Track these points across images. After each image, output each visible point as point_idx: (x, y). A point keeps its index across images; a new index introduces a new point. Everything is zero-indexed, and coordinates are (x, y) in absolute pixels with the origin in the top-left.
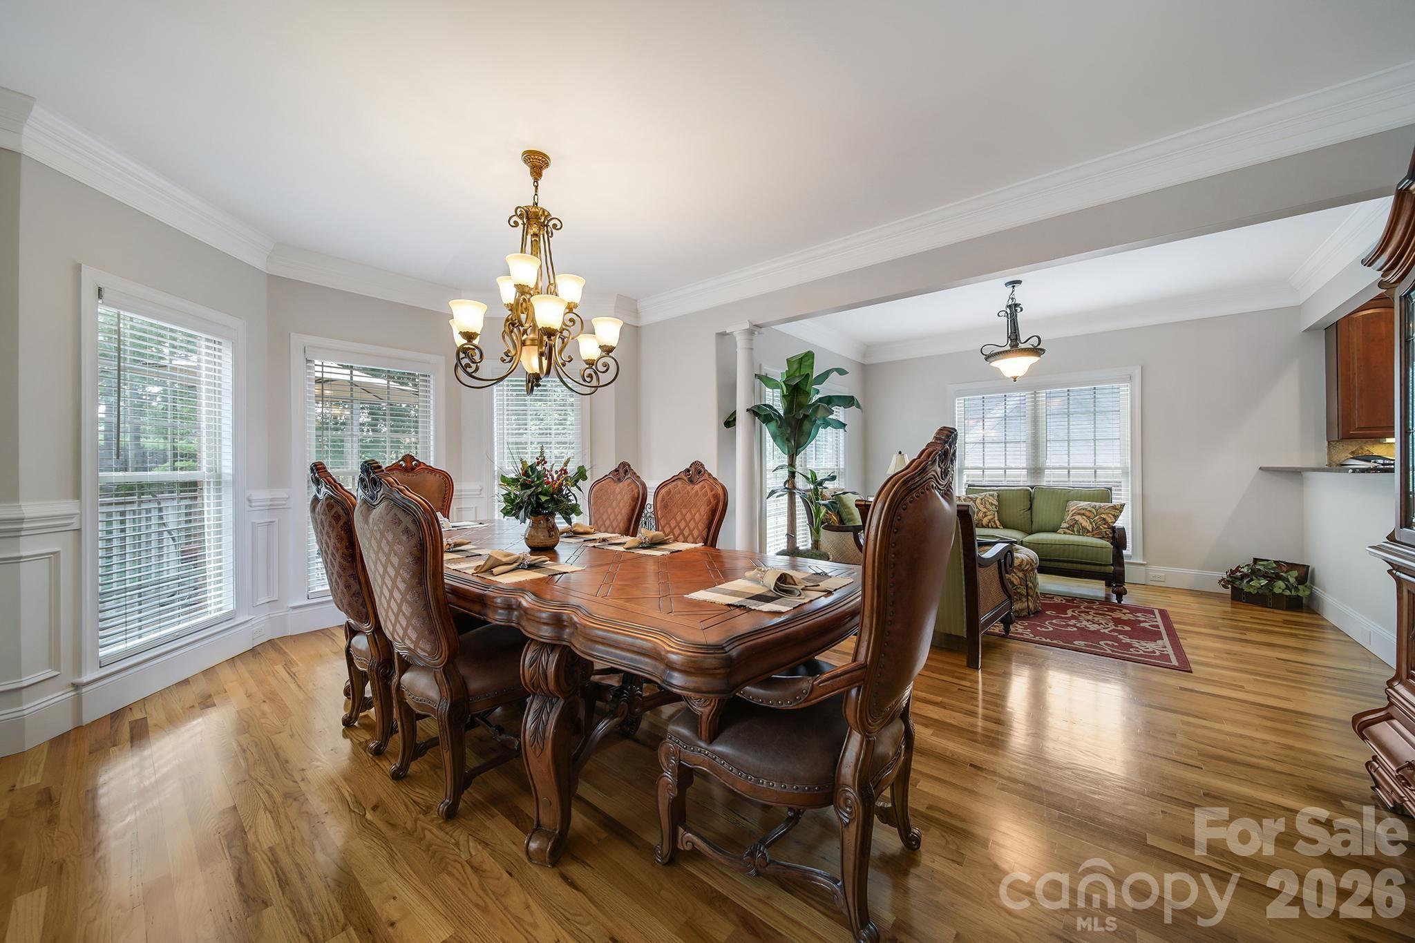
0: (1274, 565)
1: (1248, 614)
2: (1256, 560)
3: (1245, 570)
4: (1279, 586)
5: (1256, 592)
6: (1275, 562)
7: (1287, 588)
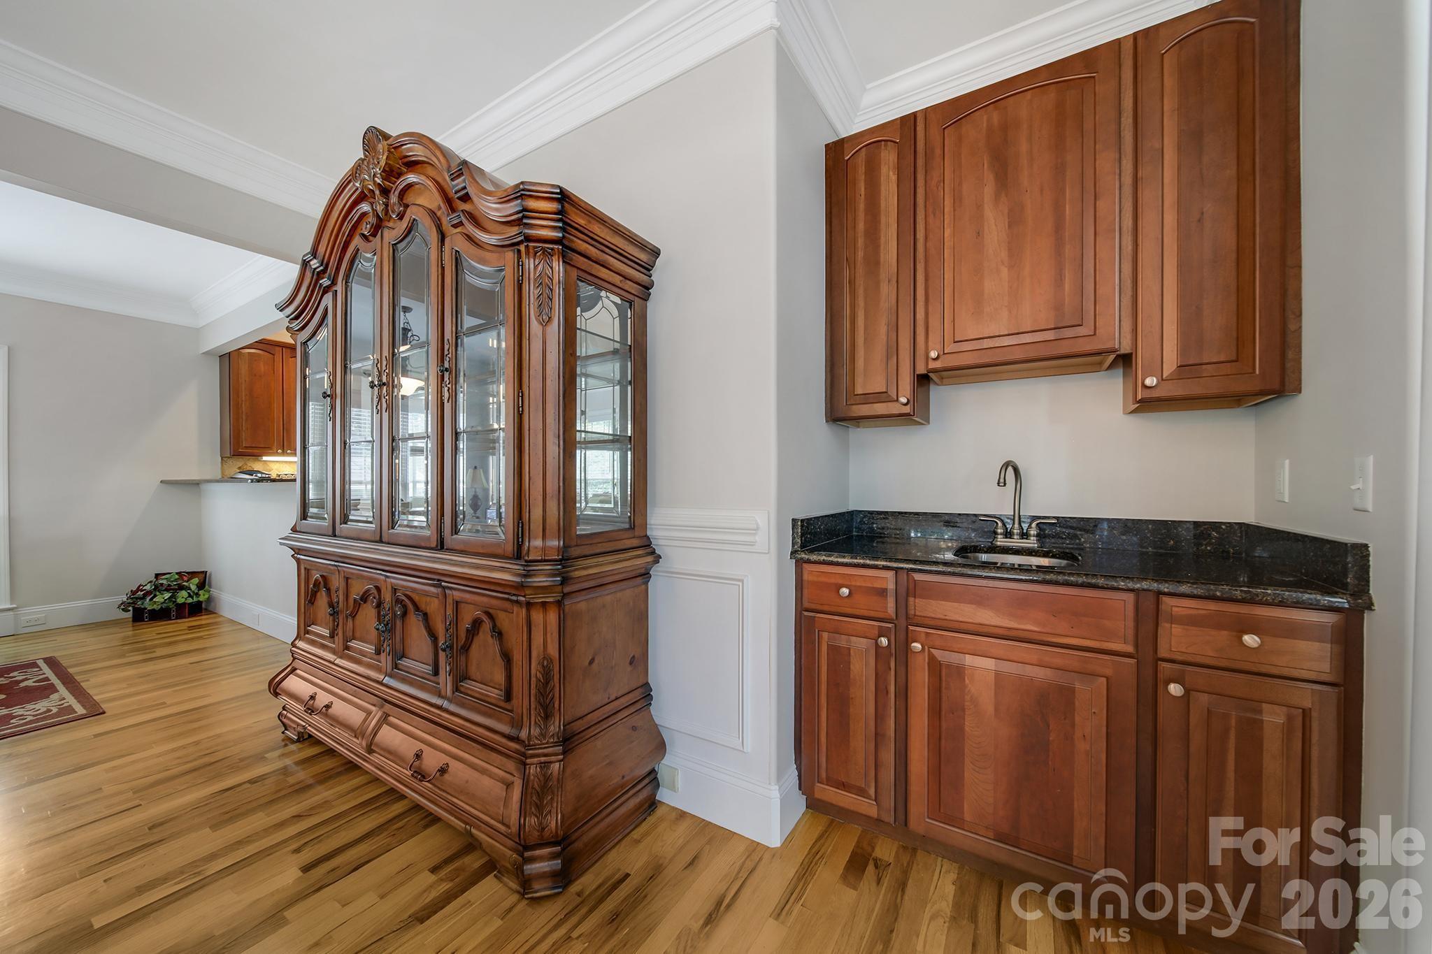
0: (177, 577)
1: (152, 632)
2: (157, 576)
3: (148, 587)
4: (182, 597)
5: (159, 607)
6: (177, 573)
7: (190, 596)
